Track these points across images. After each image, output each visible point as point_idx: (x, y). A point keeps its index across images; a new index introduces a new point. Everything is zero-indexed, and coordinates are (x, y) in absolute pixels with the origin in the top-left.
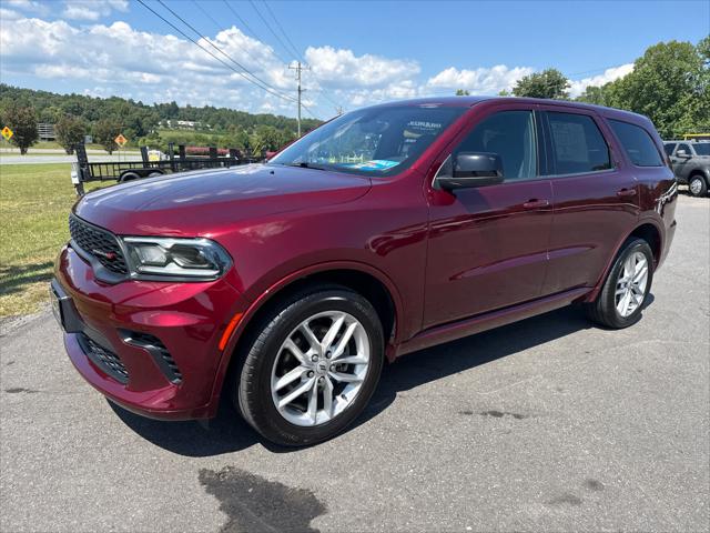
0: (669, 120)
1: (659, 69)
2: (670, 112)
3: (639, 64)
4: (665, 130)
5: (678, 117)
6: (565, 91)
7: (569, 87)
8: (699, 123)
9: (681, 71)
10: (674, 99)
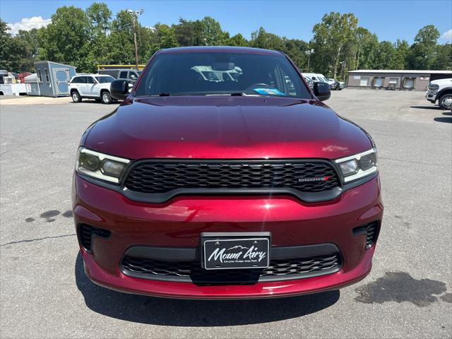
0: (82, 56)
1: (68, 23)
2: (81, 51)
3: (54, 18)
4: (81, 63)
5: (86, 55)
6: (7, 32)
7: (9, 29)
8: (99, 59)
9: (81, 26)
10: (81, 44)
